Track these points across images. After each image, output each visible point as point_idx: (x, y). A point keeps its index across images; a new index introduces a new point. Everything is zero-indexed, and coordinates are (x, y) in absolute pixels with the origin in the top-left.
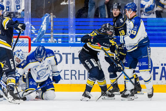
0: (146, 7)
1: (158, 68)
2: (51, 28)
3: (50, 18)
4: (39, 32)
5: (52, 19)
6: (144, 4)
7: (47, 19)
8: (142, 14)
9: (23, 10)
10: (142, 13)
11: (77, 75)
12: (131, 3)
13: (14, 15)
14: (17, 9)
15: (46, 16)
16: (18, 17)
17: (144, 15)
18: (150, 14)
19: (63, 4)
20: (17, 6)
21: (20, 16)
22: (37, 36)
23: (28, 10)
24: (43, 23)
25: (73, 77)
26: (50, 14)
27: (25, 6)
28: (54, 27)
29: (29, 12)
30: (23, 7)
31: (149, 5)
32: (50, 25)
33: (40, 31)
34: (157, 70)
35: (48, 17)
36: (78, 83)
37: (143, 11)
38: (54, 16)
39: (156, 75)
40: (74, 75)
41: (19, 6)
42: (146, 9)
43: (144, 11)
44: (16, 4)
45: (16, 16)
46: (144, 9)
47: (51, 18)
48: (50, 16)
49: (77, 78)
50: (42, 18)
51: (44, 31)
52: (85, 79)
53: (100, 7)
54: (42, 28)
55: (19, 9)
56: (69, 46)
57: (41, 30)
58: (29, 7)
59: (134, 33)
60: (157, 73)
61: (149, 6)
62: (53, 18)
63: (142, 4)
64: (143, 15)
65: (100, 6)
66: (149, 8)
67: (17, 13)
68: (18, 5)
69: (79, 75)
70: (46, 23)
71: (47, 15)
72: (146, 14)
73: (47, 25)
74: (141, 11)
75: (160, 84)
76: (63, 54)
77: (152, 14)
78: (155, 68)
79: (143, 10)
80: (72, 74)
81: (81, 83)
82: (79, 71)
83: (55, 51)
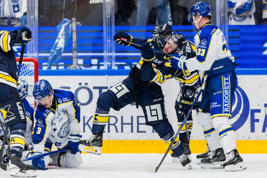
0: (237, 6)
1: (259, 111)
2: (74, 44)
3: (72, 27)
4: (52, 50)
5: (74, 28)
6: (233, 2)
7: (67, 27)
8: (231, 19)
9: (25, 14)
10: (230, 17)
11: (119, 125)
12: (200, 3)
13: (9, 23)
14: (15, 11)
15: (64, 23)
16: (15, 26)
17: (235, 19)
18: (245, 18)
19: (93, 2)
20: (14, 7)
21: (20, 23)
22: (50, 58)
23: (33, 13)
24: (60, 35)
25: (112, 127)
26: (70, 19)
27: (28, 7)
28: (77, 42)
29: (34, 17)
30: (24, 8)
31: (242, 3)
32: (71, 38)
33: (54, 49)
34: (257, 115)
35: (69, 24)
36: (121, 138)
37: (232, 13)
38: (78, 23)
39: (256, 123)
40: (114, 125)
41: (18, 6)
42: (237, 10)
43: (234, 12)
44: (12, 3)
45: (12, 23)
46: (234, 11)
47: (74, 26)
48: (71, 23)
49: (119, 129)
50: (58, 27)
51: (61, 49)
52: (132, 132)
53: (158, 7)
54: (57, 44)
55: (18, 11)
56: (105, 75)
57: (56, 47)
58: (34, 7)
59: (201, 52)
60: (258, 121)
61: (243, 5)
62: (77, 27)
63: (231, 2)
64: (233, 19)
65: (158, 5)
66: (243, 8)
67: (13, 18)
68: (15, 4)
69: (122, 124)
70: (65, 35)
71: (66, 22)
72: (237, 18)
73: (66, 39)
74: (229, 13)
75: (262, 138)
76: (94, 88)
77: (248, 19)
78: (254, 111)
79: (232, 11)
80: (111, 123)
81: (125, 139)
82: (122, 117)
83: (80, 84)
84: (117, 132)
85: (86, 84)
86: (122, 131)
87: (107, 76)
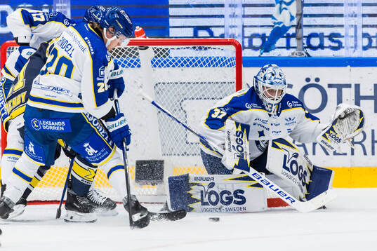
11: (368, 143)
40: (360, 143)
56: (346, 66)
69: (374, 142)
76: (330, 86)
80: (356, 140)
82: (373, 131)
83: (308, 80)
84: (365, 154)
85: (317, 80)
86: (373, 154)
87: (349, 67)
